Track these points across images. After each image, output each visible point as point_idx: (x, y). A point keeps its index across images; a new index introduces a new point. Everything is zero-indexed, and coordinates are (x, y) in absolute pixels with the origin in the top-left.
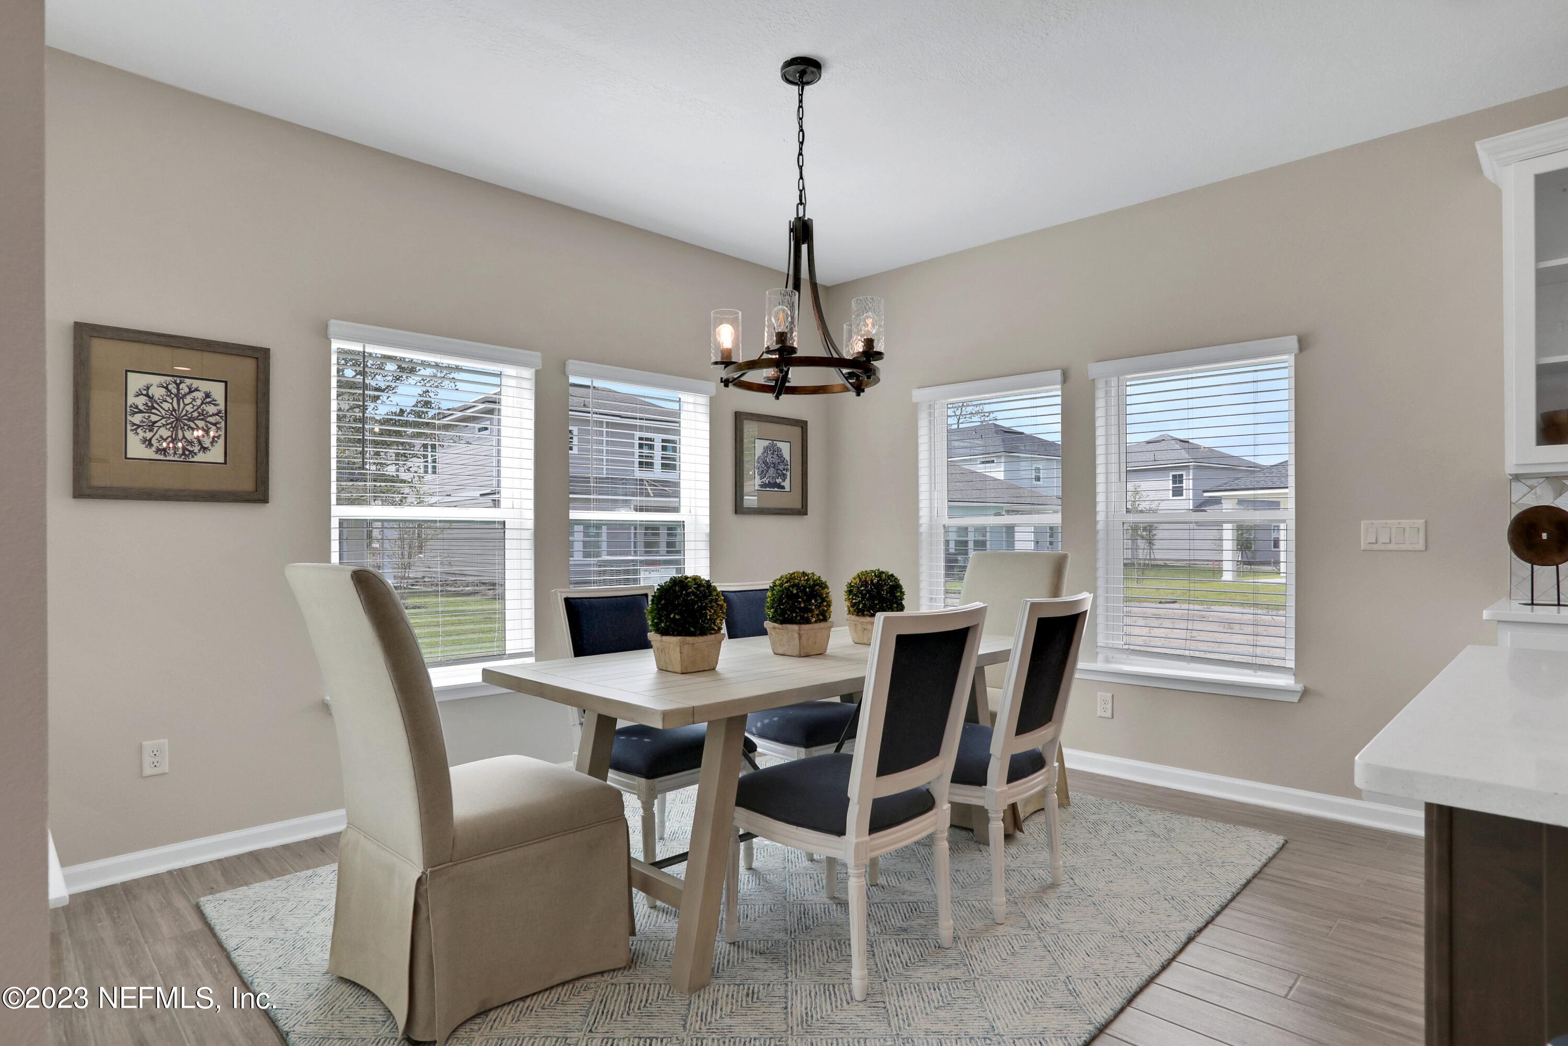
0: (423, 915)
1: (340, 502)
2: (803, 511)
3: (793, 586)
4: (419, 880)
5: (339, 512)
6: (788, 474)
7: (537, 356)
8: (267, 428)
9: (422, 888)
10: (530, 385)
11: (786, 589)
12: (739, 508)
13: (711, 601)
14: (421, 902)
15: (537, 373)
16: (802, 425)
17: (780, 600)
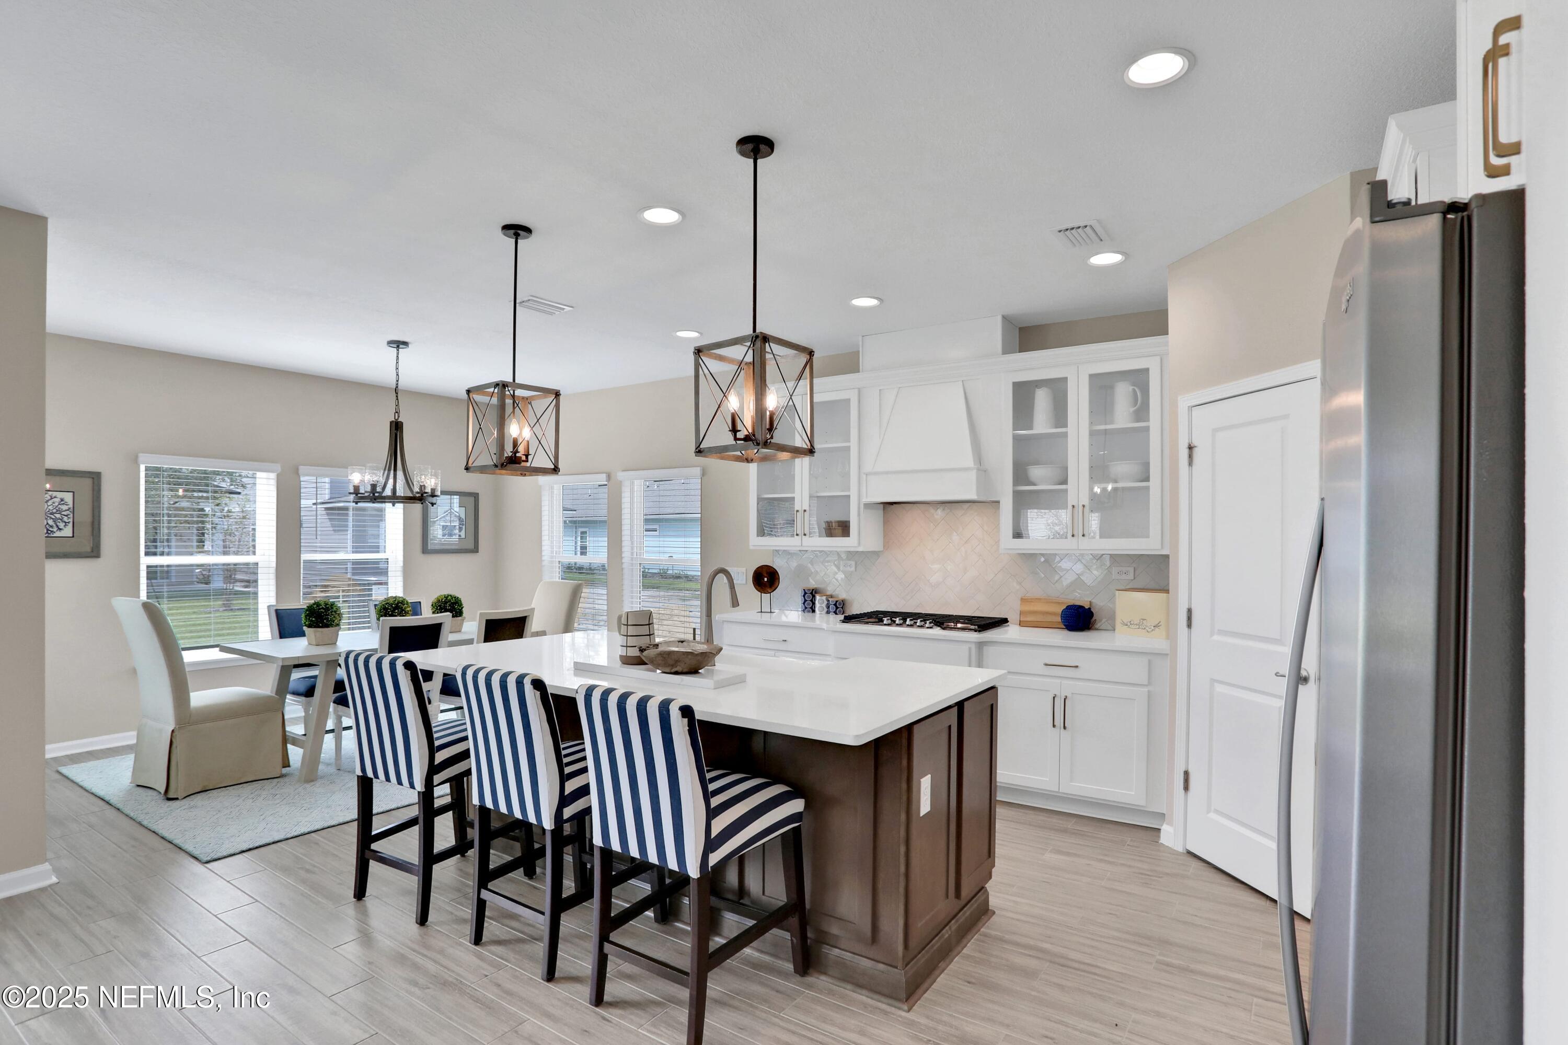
0: (174, 746)
1: (147, 554)
2: (475, 550)
3: (386, 604)
4: (173, 731)
5: (146, 561)
6: (464, 527)
7: (278, 467)
8: (99, 516)
9: (174, 734)
10: (273, 482)
11: (383, 605)
12: (425, 550)
13: (332, 611)
14: (173, 740)
15: (278, 476)
16: (475, 496)
17: (381, 610)
